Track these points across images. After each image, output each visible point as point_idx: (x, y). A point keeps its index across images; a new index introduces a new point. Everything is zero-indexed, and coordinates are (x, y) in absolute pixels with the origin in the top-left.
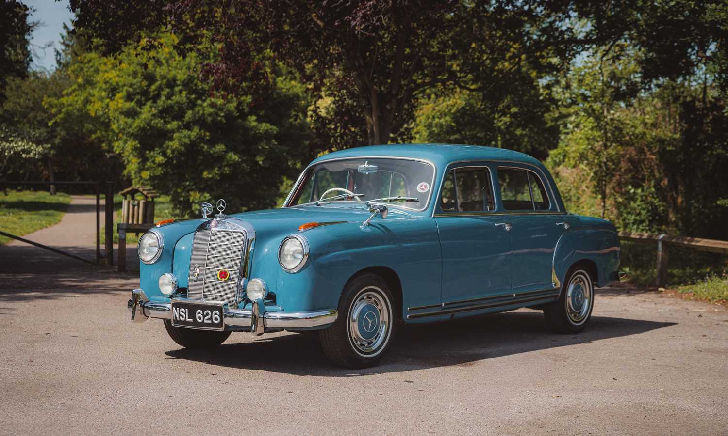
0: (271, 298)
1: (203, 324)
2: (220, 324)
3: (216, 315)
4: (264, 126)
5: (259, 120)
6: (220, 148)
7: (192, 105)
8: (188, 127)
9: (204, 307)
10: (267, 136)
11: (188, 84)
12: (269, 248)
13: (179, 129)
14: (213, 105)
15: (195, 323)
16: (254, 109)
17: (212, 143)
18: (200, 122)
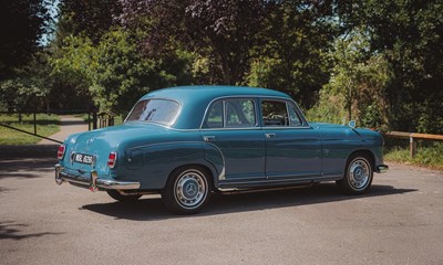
4: (170, 76)
5: (167, 73)
6: (146, 88)
10: (171, 81)
13: (124, 79)
14: (142, 66)
16: (163, 67)
17: (142, 86)
18: (135, 75)
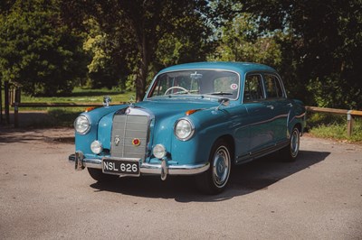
0: (169, 156)
1: (125, 172)
2: (137, 173)
3: (134, 167)
4: (66, 52)
5: (63, 49)
6: (45, 62)
7: (31, 42)
8: (29, 53)
9: (126, 162)
10: (68, 56)
11: (29, 32)
12: (164, 126)
13: (25, 54)
14: (41, 42)
15: (120, 171)
16: (61, 43)
17: (41, 60)
18: (35, 50)
